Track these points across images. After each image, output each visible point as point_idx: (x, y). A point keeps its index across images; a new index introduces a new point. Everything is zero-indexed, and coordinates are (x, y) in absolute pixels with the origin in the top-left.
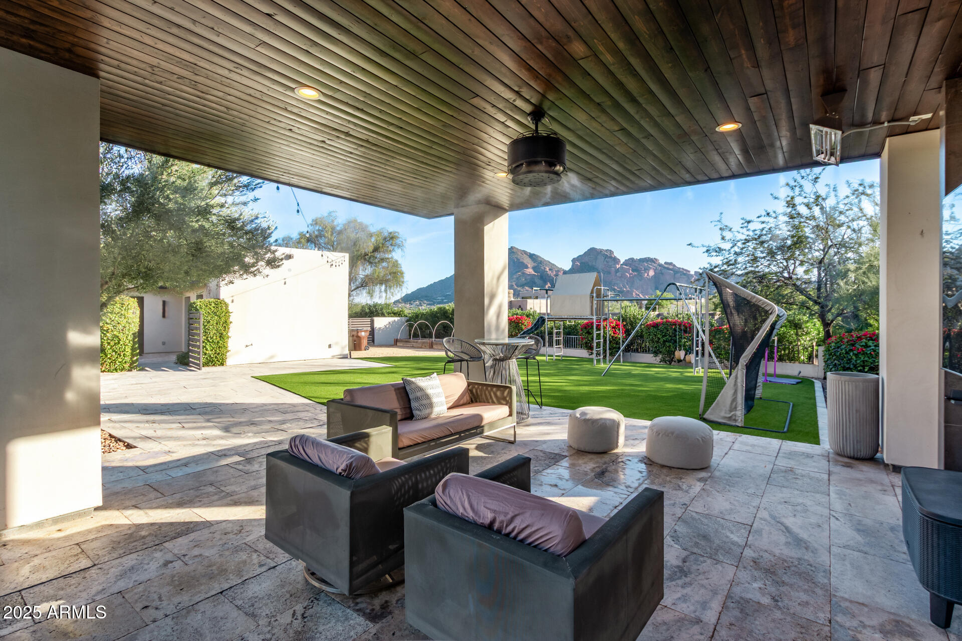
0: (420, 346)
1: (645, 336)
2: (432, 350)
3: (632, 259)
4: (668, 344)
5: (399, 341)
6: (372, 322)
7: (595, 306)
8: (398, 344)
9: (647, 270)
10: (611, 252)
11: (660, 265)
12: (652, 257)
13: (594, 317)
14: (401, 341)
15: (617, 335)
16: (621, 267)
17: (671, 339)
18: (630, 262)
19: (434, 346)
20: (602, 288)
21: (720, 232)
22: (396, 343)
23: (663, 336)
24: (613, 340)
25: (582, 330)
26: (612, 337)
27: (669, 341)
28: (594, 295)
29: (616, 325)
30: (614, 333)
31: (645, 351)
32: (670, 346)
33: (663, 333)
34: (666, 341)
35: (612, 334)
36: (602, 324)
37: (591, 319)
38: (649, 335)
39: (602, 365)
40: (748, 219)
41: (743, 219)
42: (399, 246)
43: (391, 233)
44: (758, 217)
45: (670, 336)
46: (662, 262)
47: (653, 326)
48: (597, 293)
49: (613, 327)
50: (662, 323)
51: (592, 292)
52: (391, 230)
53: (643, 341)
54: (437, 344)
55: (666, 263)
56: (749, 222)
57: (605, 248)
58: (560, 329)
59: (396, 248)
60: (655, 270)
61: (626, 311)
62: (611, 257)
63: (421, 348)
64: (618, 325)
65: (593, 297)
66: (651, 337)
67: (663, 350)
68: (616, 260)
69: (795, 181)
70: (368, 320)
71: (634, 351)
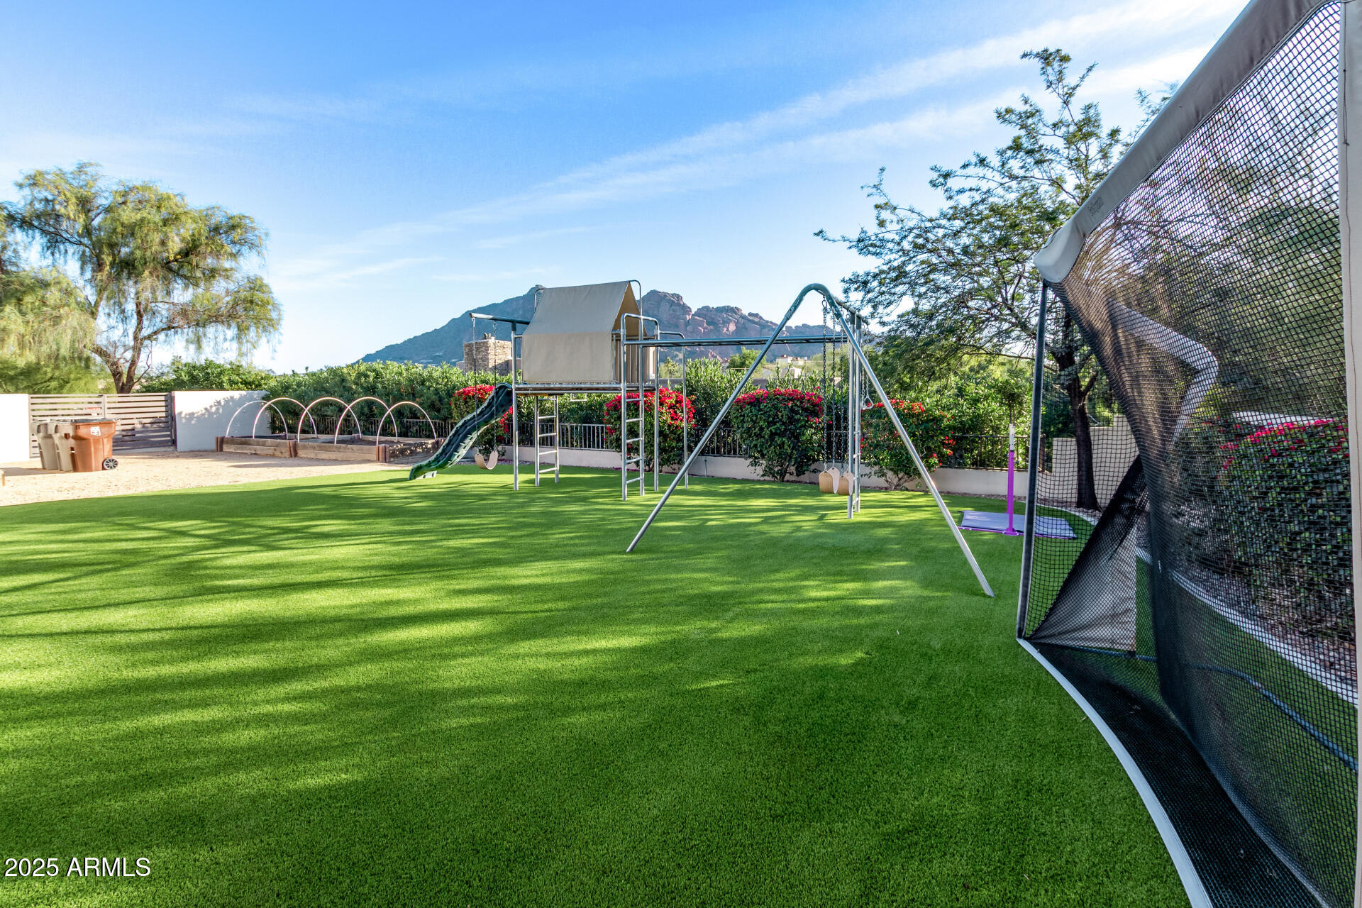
0: (270, 452)
1: (734, 423)
2: (296, 461)
3: (707, 308)
4: (778, 440)
5: (227, 443)
6: (170, 402)
7: (623, 358)
8: (226, 448)
9: (726, 322)
10: (679, 298)
11: (743, 317)
12: (733, 305)
13: (622, 386)
14: (232, 441)
15: (678, 423)
16: (693, 319)
17: (786, 430)
18: (704, 312)
19: (301, 453)
20: (642, 317)
21: (875, 212)
22: (219, 447)
23: (770, 424)
24: (672, 432)
25: (608, 414)
26: (669, 426)
27: (782, 434)
28: (622, 332)
29: (677, 402)
30: (672, 419)
31: (732, 451)
32: (783, 443)
33: (769, 416)
34: (776, 434)
35: (669, 421)
36: (642, 400)
37: (615, 389)
38: (743, 421)
39: (643, 497)
40: (945, 169)
41: (934, 169)
42: (252, 246)
43: (231, 218)
44: (965, 166)
45: (784, 424)
46: (745, 312)
47: (748, 404)
48: (628, 328)
49: (671, 407)
50: (766, 397)
51: (617, 326)
52: (234, 211)
53: (729, 431)
54: (305, 447)
55: (750, 314)
56: (947, 176)
57: (671, 292)
58: (552, 414)
59: (245, 249)
60: (737, 324)
61: (697, 373)
62: (679, 304)
63: (273, 456)
64: (679, 401)
65: (618, 340)
66: (745, 425)
67: (771, 451)
68: (686, 309)
69: (1026, 102)
70: (160, 397)
71: (713, 452)
